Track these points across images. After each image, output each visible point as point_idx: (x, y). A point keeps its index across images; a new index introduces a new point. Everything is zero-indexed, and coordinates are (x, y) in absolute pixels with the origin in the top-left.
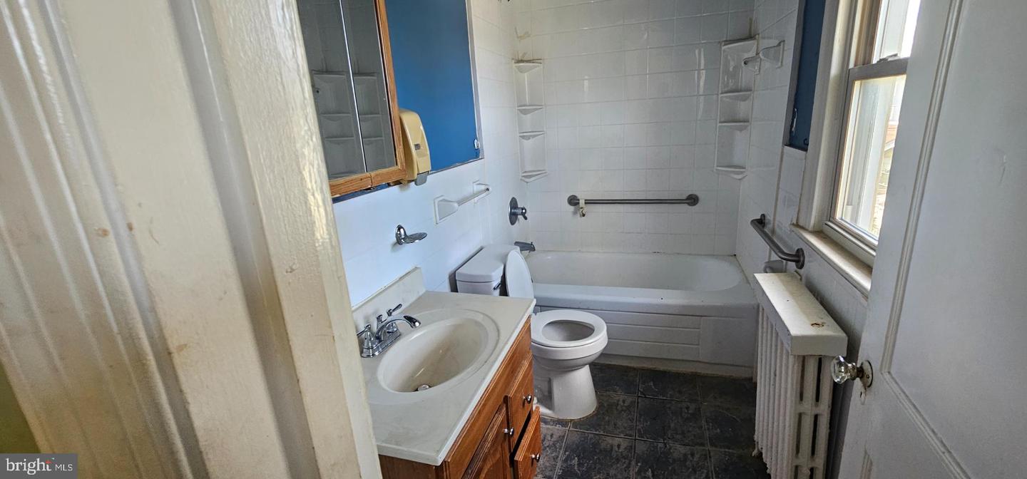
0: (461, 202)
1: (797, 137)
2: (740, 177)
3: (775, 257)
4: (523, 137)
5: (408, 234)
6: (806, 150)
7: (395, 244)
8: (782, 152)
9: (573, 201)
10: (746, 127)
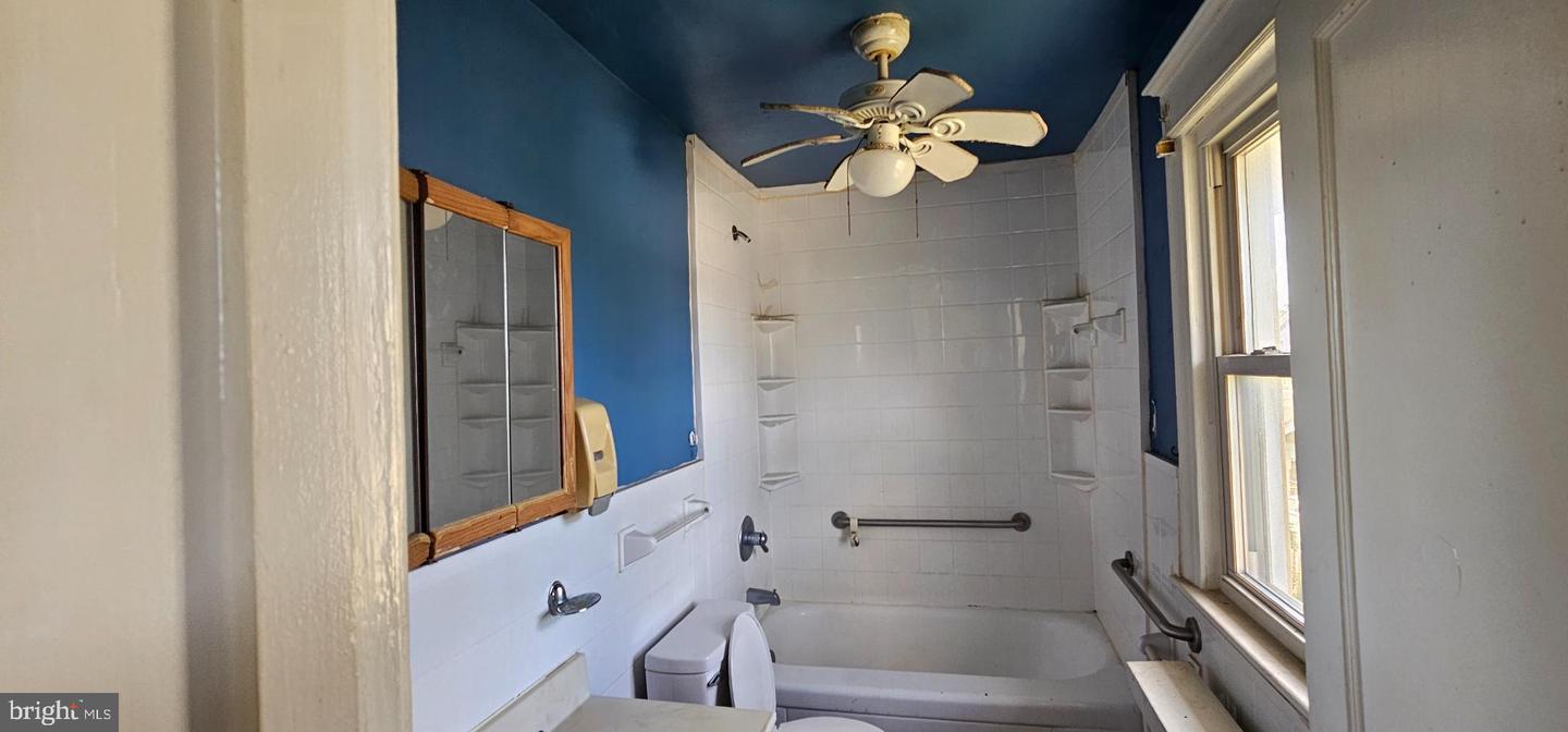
0: (661, 534)
1: (1162, 443)
2: (1088, 488)
3: (1155, 630)
4: (764, 423)
5: (569, 595)
6: (1175, 462)
7: (545, 616)
8: (1143, 461)
9: (840, 520)
10: (1087, 417)
